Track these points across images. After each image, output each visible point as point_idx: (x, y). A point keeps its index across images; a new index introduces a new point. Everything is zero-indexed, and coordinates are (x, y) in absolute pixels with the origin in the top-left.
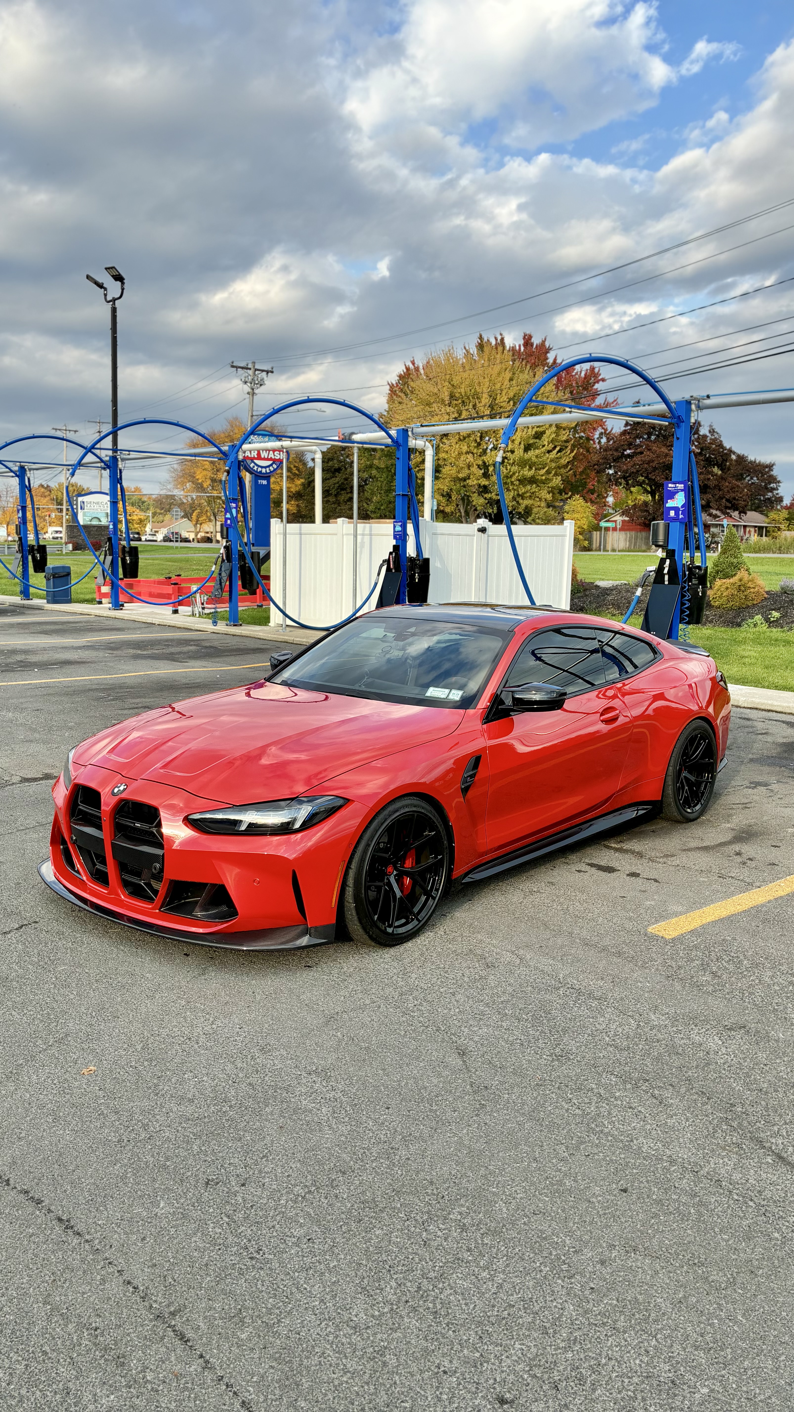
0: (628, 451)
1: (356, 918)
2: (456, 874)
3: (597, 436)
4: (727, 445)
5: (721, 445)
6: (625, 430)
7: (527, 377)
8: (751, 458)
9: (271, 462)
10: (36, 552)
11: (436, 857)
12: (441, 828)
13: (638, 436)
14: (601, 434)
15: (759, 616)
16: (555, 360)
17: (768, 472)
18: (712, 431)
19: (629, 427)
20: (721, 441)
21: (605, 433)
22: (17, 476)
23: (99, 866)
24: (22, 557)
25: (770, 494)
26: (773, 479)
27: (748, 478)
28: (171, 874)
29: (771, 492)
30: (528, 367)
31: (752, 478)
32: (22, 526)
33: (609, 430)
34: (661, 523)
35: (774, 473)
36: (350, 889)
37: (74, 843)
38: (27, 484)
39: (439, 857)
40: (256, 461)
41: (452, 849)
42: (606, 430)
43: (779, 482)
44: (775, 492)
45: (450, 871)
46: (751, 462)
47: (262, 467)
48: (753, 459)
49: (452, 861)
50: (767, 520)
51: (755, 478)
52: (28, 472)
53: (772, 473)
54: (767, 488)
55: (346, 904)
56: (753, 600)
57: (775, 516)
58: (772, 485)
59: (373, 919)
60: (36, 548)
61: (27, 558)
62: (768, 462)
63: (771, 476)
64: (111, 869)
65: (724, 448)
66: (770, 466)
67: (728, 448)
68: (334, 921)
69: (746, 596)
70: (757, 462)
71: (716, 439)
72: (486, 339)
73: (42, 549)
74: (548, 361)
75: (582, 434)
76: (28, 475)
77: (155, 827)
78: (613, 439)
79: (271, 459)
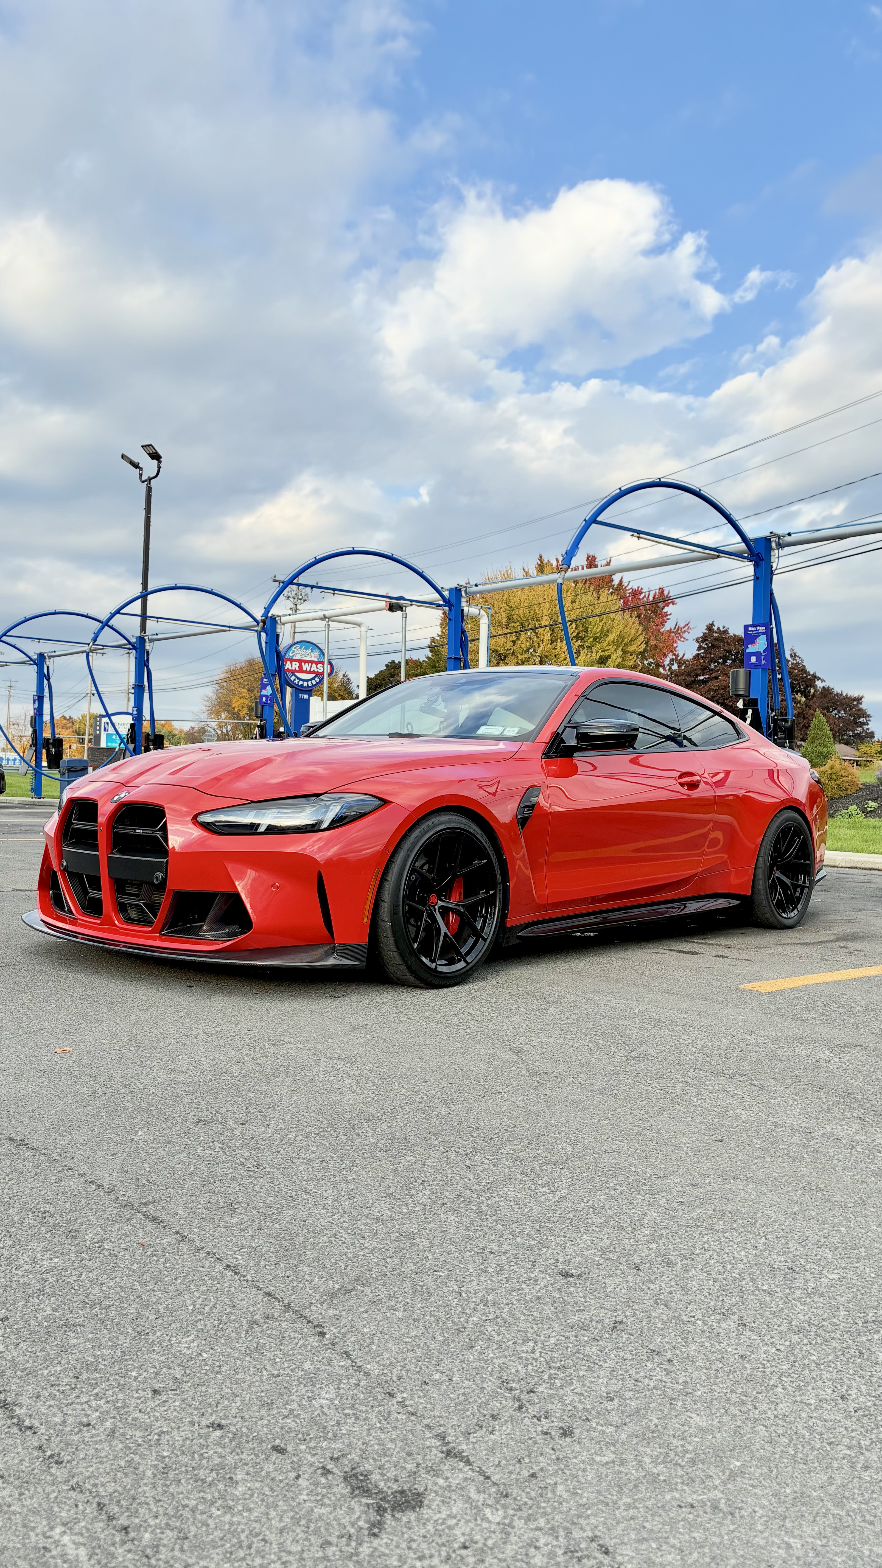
0: (701, 678)
1: (392, 941)
2: (510, 922)
3: (667, 662)
4: (811, 669)
5: (803, 670)
6: (698, 654)
7: (590, 598)
8: (837, 689)
9: (313, 675)
10: (51, 746)
11: (487, 892)
12: (494, 859)
13: (712, 660)
14: (672, 660)
15: (855, 806)
16: (621, 581)
17: (856, 705)
18: (794, 656)
19: (703, 651)
20: (804, 666)
21: (676, 659)
22: (35, 663)
23: (93, 894)
24: (36, 751)
25: (860, 729)
26: (863, 714)
27: (835, 712)
28: (176, 884)
29: (861, 727)
30: (592, 588)
31: (839, 712)
32: (37, 717)
33: (681, 656)
34: (742, 672)
35: (863, 706)
36: (386, 905)
37: (65, 870)
38: (46, 671)
39: (492, 892)
40: (297, 674)
41: (506, 890)
42: (677, 656)
43: (869, 716)
44: (865, 727)
45: (503, 917)
46: (837, 694)
47: (303, 680)
48: (839, 691)
49: (505, 905)
50: (858, 754)
51: (843, 712)
52: (47, 660)
53: (861, 706)
54: (856, 723)
55: (382, 923)
56: (846, 789)
57: (867, 749)
58: (861, 720)
59: (413, 947)
60: (51, 741)
61: (41, 753)
62: (856, 695)
63: (860, 710)
64: (105, 895)
65: (808, 674)
66: (859, 700)
67: (811, 673)
68: (366, 940)
69: (838, 785)
70: (844, 694)
71: (798, 663)
72: (546, 561)
73: (59, 743)
74: (613, 583)
75: (651, 660)
76: (48, 663)
77: (159, 830)
78: (685, 663)
79: (313, 672)
